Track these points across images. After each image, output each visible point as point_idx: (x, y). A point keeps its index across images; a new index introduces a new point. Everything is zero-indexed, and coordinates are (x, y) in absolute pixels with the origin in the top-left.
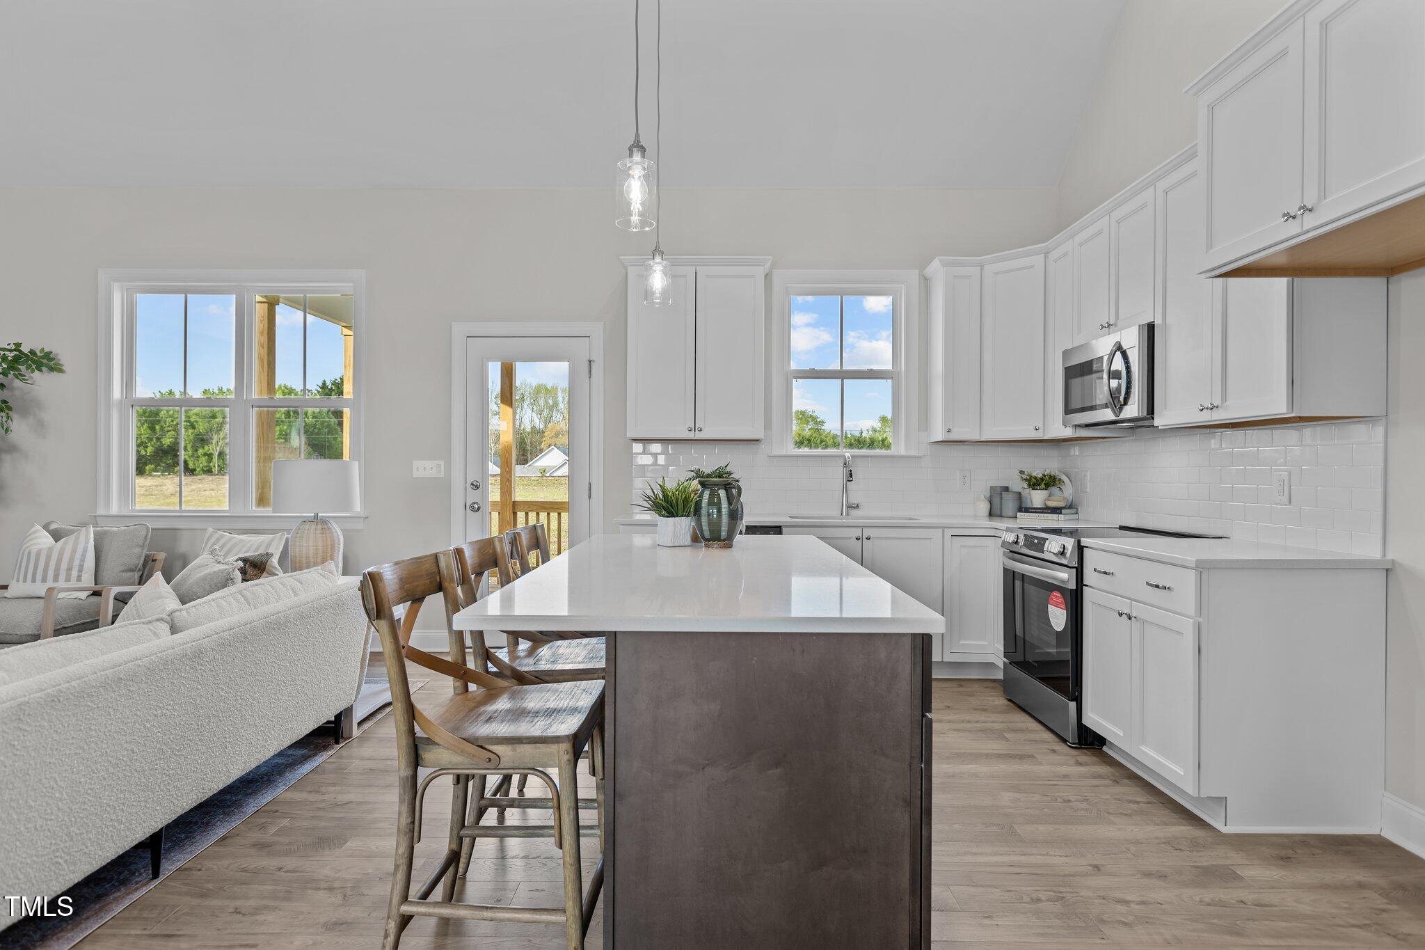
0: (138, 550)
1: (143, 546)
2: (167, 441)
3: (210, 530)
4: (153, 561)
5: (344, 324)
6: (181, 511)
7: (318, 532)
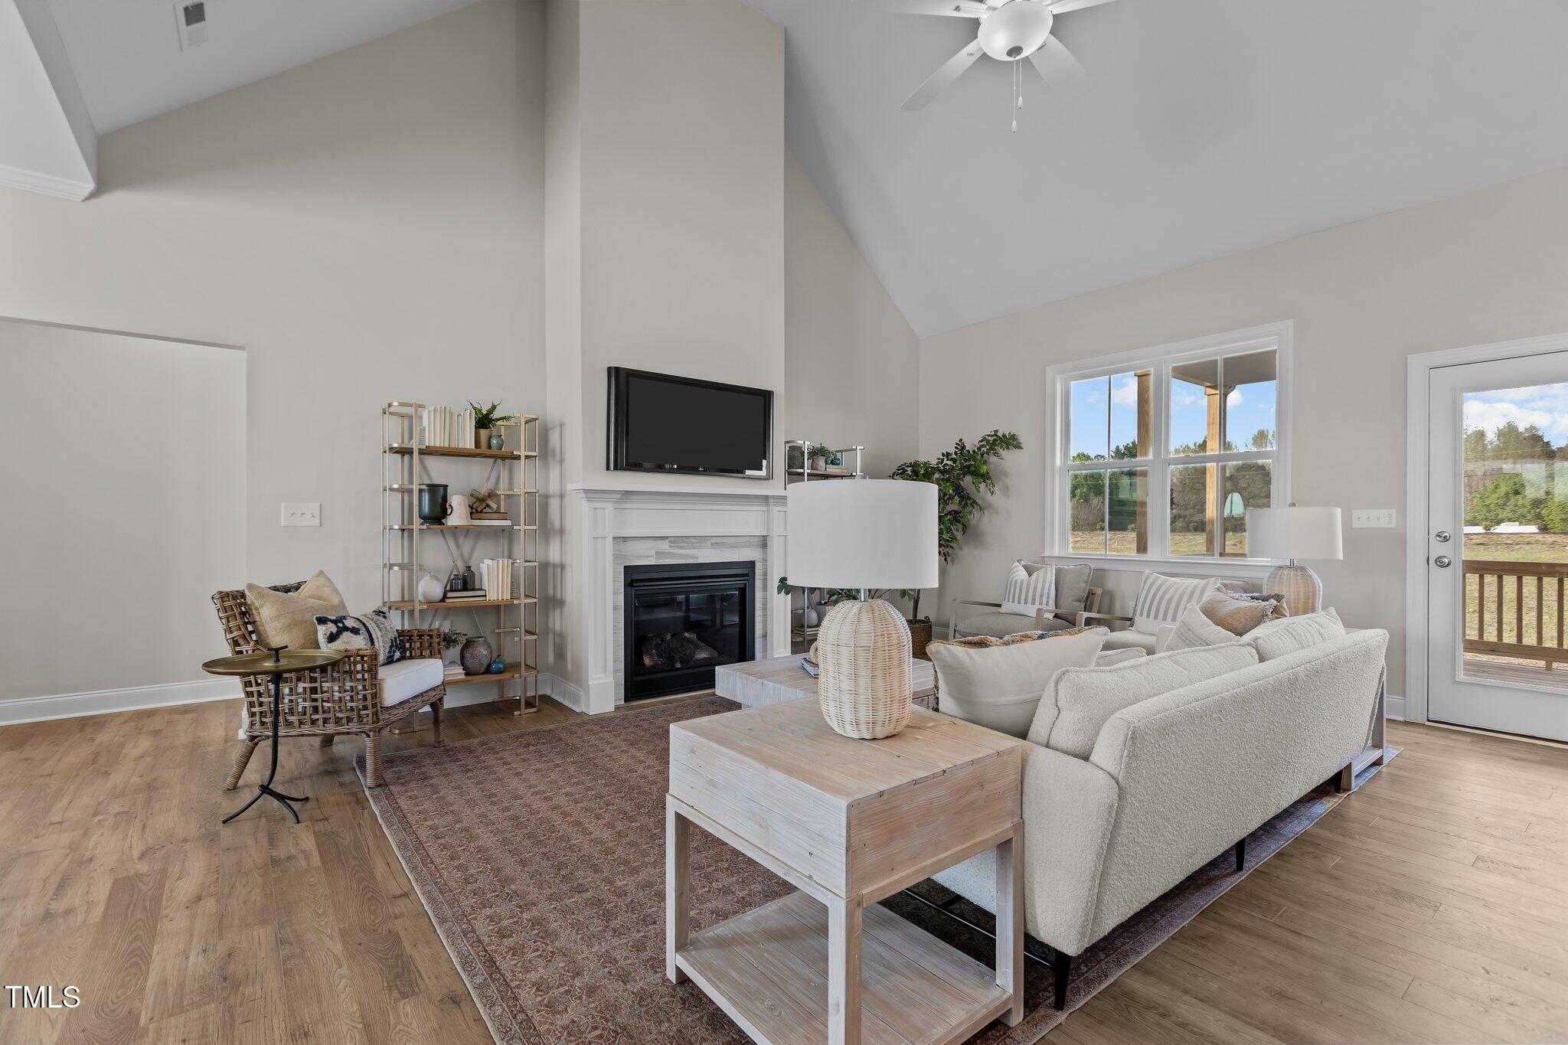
0: (1083, 585)
1: (1087, 582)
3: (1147, 572)
4: (1093, 594)
5: (1208, 384)
6: (1106, 555)
7: (1299, 578)
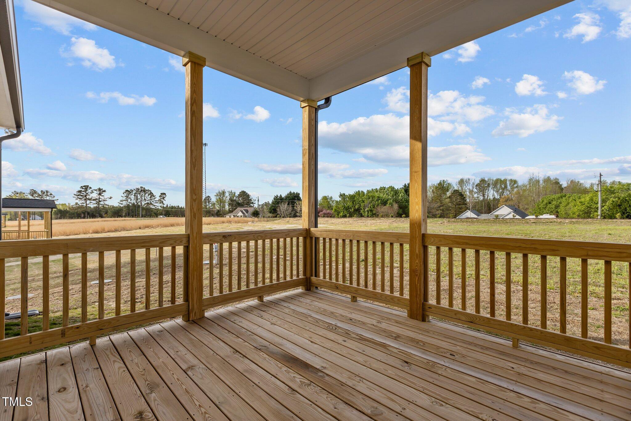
2: (357, 207)
